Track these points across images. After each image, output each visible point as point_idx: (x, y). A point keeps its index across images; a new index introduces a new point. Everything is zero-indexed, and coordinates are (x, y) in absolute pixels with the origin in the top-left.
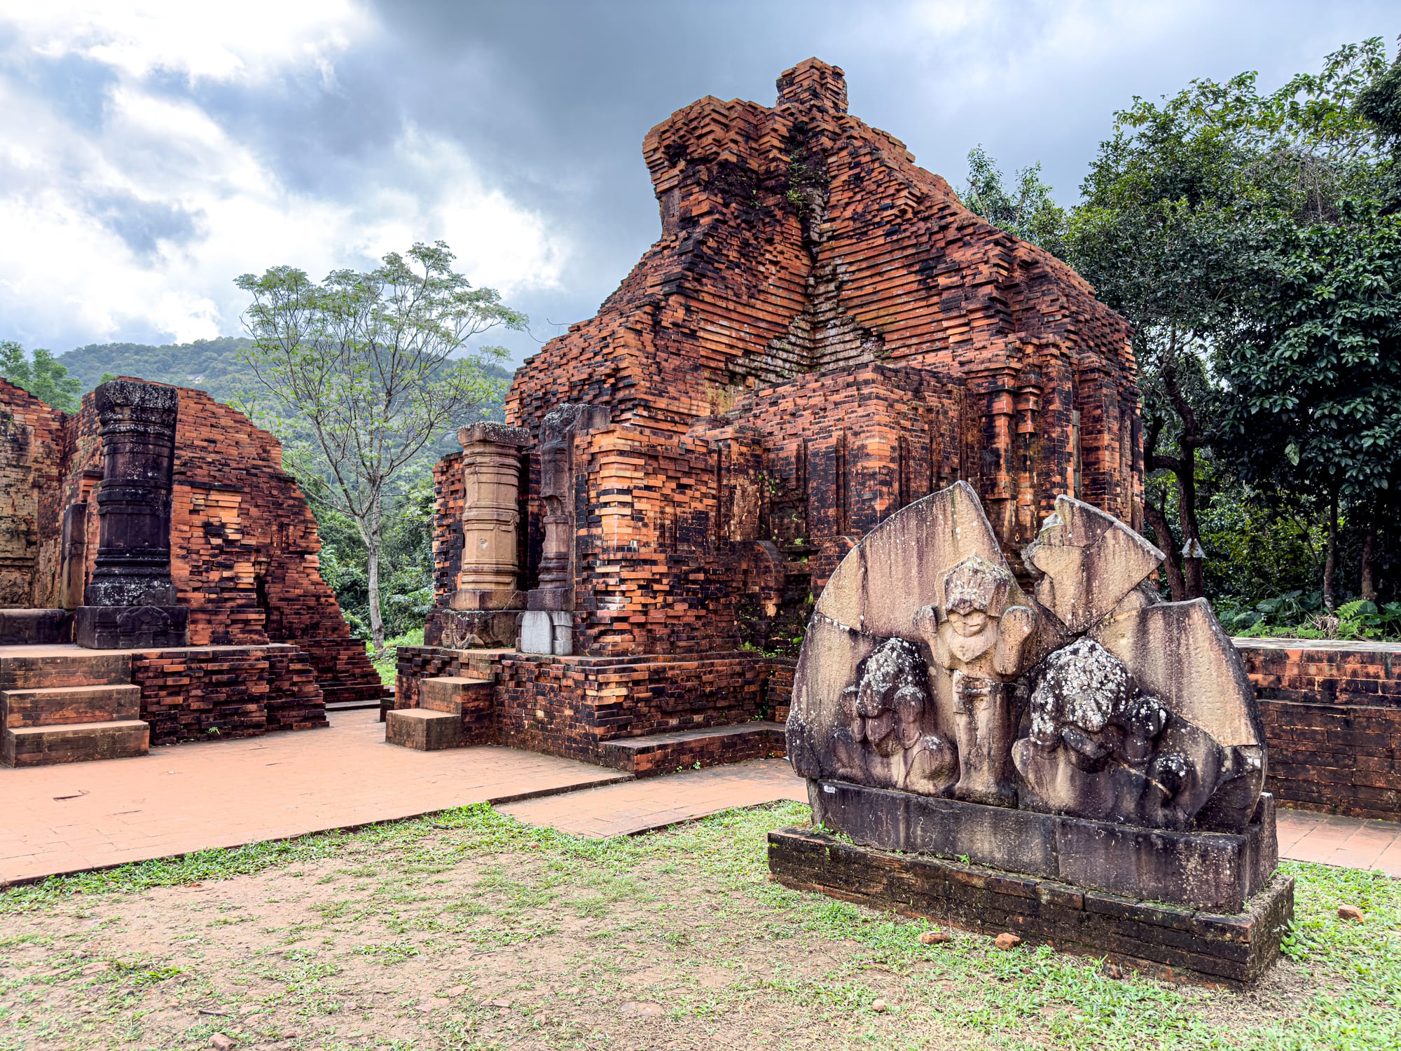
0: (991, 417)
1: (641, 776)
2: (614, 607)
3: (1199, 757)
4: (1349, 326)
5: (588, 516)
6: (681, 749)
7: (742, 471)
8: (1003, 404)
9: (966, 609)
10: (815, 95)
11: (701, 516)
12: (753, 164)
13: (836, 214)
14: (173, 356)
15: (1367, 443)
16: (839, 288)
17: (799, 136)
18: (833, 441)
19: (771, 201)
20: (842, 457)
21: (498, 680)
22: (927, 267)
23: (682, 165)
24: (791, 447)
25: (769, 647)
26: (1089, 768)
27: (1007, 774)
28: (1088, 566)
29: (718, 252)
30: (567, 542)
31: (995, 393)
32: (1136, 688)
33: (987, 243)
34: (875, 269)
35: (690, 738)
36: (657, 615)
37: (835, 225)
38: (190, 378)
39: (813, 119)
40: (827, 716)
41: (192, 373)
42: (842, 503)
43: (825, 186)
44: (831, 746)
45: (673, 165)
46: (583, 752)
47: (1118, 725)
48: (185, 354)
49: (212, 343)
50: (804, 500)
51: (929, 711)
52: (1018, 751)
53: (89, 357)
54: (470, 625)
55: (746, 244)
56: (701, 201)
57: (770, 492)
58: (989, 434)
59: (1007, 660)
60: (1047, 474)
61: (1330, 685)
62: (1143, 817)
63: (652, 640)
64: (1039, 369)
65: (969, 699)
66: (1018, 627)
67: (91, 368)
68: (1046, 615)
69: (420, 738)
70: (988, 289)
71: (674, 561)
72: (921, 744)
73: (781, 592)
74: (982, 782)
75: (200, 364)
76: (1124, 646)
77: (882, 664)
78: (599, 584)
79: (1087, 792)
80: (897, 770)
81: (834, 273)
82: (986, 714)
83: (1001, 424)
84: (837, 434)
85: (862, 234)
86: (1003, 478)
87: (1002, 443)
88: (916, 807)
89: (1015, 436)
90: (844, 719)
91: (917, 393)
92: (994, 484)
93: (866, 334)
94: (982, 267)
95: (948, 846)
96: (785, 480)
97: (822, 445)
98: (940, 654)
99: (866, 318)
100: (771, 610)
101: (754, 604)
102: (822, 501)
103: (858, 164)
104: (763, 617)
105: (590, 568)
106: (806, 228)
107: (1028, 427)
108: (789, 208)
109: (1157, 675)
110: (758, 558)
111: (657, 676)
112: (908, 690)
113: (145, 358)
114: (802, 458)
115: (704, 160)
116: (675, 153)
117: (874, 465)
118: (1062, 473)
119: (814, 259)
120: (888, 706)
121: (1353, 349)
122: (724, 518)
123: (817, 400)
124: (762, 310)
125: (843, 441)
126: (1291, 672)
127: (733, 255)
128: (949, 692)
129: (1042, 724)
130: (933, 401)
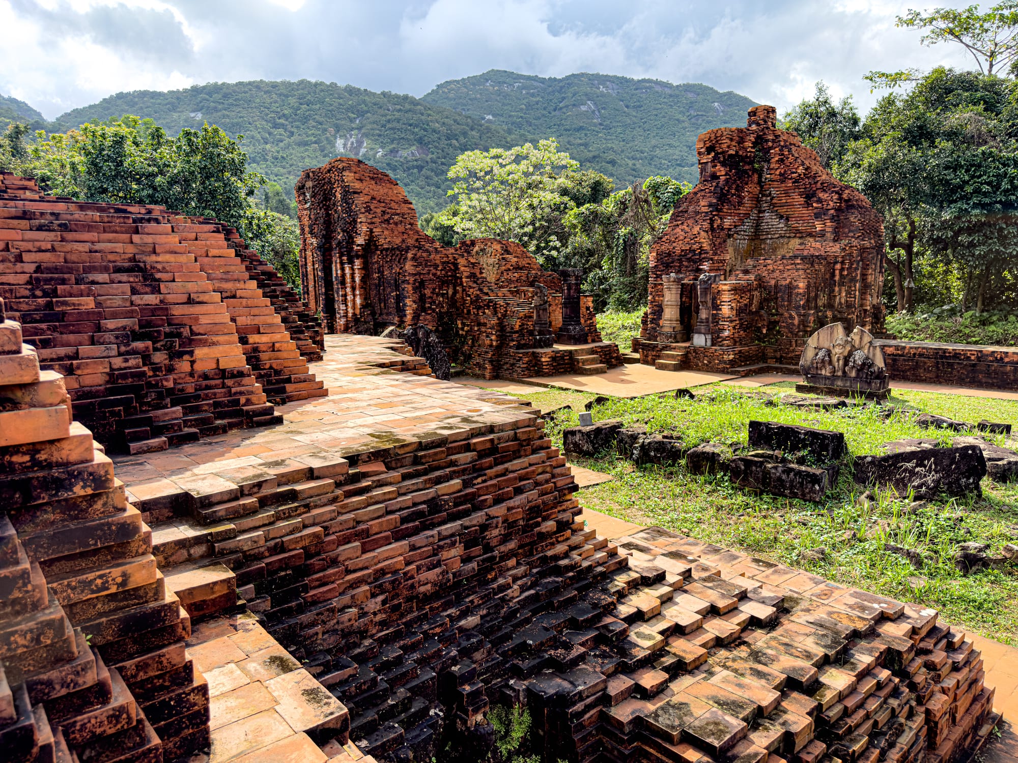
0: (834, 270)
1: (743, 377)
2: (726, 333)
3: (876, 369)
4: (975, 206)
5: (716, 307)
6: (750, 370)
7: (756, 289)
8: (838, 266)
9: (839, 345)
10: (765, 122)
11: (746, 305)
12: (741, 153)
13: (772, 172)
14: (178, 98)
15: (977, 253)
16: (772, 199)
17: (760, 140)
18: (787, 282)
19: (747, 167)
20: (790, 288)
21: (688, 352)
22: (809, 196)
23: (713, 154)
24: (773, 282)
25: (764, 342)
26: (858, 371)
27: (844, 372)
28: (861, 338)
29: (728, 191)
30: (709, 314)
31: (836, 263)
32: (867, 358)
33: (833, 192)
34: (787, 193)
35: (752, 368)
36: (736, 335)
37: (772, 176)
38: (192, 115)
39: (765, 134)
40: (809, 363)
41: (193, 111)
42: (790, 301)
43: (769, 162)
44: (809, 368)
45: (709, 154)
46: (723, 371)
47: (864, 364)
48: (186, 97)
49: (204, 88)
50: (777, 298)
51: (830, 363)
52: (847, 368)
53: (119, 102)
54: (671, 337)
55: (738, 186)
56: (721, 171)
57: (764, 295)
58: (833, 275)
59: (846, 354)
60: (850, 287)
61: (914, 354)
62: (866, 378)
63: (735, 342)
64: (850, 255)
65: (838, 360)
66: (848, 348)
67: (122, 110)
68: (853, 346)
69: (671, 367)
70: (832, 211)
71: (740, 320)
72: (829, 368)
73: (768, 326)
74: (840, 373)
75: (197, 104)
76: (866, 351)
77: (821, 354)
78: (721, 327)
79: (858, 375)
80: (823, 372)
81: (770, 194)
82: (841, 362)
83: (837, 272)
84: (788, 280)
85: (782, 182)
86: (837, 289)
87: (837, 278)
88: (826, 378)
89: (841, 275)
90: (812, 363)
91: (812, 265)
92: (834, 291)
93: (781, 217)
94: (830, 203)
95: (832, 384)
96: (770, 292)
97: (784, 283)
98: (833, 352)
99: (782, 211)
100: (764, 331)
101: (759, 329)
102: (783, 300)
103: (783, 154)
104: (762, 333)
105: (717, 322)
106: (760, 177)
107: (846, 273)
108: (754, 170)
109: (871, 356)
110: (761, 316)
111: (740, 352)
112: (827, 358)
113: (159, 101)
114: (776, 286)
115: (723, 153)
116: (709, 150)
117: (801, 291)
118: (855, 286)
119: (762, 187)
120: (823, 361)
121: (976, 216)
122: (751, 304)
123: (781, 267)
124: (742, 210)
125: (791, 283)
126: (906, 351)
127: (733, 191)
128: (835, 359)
129: (851, 364)
130: (817, 267)
